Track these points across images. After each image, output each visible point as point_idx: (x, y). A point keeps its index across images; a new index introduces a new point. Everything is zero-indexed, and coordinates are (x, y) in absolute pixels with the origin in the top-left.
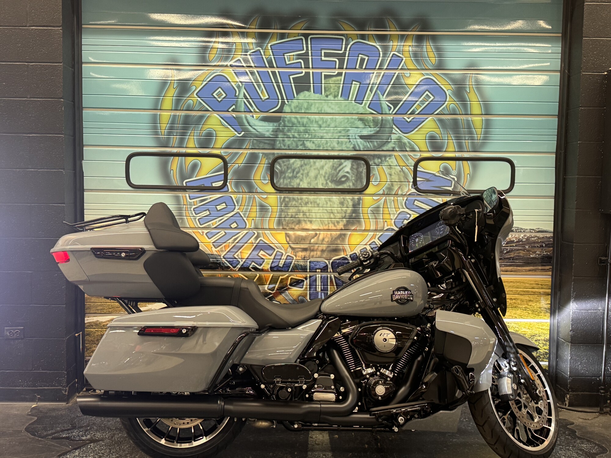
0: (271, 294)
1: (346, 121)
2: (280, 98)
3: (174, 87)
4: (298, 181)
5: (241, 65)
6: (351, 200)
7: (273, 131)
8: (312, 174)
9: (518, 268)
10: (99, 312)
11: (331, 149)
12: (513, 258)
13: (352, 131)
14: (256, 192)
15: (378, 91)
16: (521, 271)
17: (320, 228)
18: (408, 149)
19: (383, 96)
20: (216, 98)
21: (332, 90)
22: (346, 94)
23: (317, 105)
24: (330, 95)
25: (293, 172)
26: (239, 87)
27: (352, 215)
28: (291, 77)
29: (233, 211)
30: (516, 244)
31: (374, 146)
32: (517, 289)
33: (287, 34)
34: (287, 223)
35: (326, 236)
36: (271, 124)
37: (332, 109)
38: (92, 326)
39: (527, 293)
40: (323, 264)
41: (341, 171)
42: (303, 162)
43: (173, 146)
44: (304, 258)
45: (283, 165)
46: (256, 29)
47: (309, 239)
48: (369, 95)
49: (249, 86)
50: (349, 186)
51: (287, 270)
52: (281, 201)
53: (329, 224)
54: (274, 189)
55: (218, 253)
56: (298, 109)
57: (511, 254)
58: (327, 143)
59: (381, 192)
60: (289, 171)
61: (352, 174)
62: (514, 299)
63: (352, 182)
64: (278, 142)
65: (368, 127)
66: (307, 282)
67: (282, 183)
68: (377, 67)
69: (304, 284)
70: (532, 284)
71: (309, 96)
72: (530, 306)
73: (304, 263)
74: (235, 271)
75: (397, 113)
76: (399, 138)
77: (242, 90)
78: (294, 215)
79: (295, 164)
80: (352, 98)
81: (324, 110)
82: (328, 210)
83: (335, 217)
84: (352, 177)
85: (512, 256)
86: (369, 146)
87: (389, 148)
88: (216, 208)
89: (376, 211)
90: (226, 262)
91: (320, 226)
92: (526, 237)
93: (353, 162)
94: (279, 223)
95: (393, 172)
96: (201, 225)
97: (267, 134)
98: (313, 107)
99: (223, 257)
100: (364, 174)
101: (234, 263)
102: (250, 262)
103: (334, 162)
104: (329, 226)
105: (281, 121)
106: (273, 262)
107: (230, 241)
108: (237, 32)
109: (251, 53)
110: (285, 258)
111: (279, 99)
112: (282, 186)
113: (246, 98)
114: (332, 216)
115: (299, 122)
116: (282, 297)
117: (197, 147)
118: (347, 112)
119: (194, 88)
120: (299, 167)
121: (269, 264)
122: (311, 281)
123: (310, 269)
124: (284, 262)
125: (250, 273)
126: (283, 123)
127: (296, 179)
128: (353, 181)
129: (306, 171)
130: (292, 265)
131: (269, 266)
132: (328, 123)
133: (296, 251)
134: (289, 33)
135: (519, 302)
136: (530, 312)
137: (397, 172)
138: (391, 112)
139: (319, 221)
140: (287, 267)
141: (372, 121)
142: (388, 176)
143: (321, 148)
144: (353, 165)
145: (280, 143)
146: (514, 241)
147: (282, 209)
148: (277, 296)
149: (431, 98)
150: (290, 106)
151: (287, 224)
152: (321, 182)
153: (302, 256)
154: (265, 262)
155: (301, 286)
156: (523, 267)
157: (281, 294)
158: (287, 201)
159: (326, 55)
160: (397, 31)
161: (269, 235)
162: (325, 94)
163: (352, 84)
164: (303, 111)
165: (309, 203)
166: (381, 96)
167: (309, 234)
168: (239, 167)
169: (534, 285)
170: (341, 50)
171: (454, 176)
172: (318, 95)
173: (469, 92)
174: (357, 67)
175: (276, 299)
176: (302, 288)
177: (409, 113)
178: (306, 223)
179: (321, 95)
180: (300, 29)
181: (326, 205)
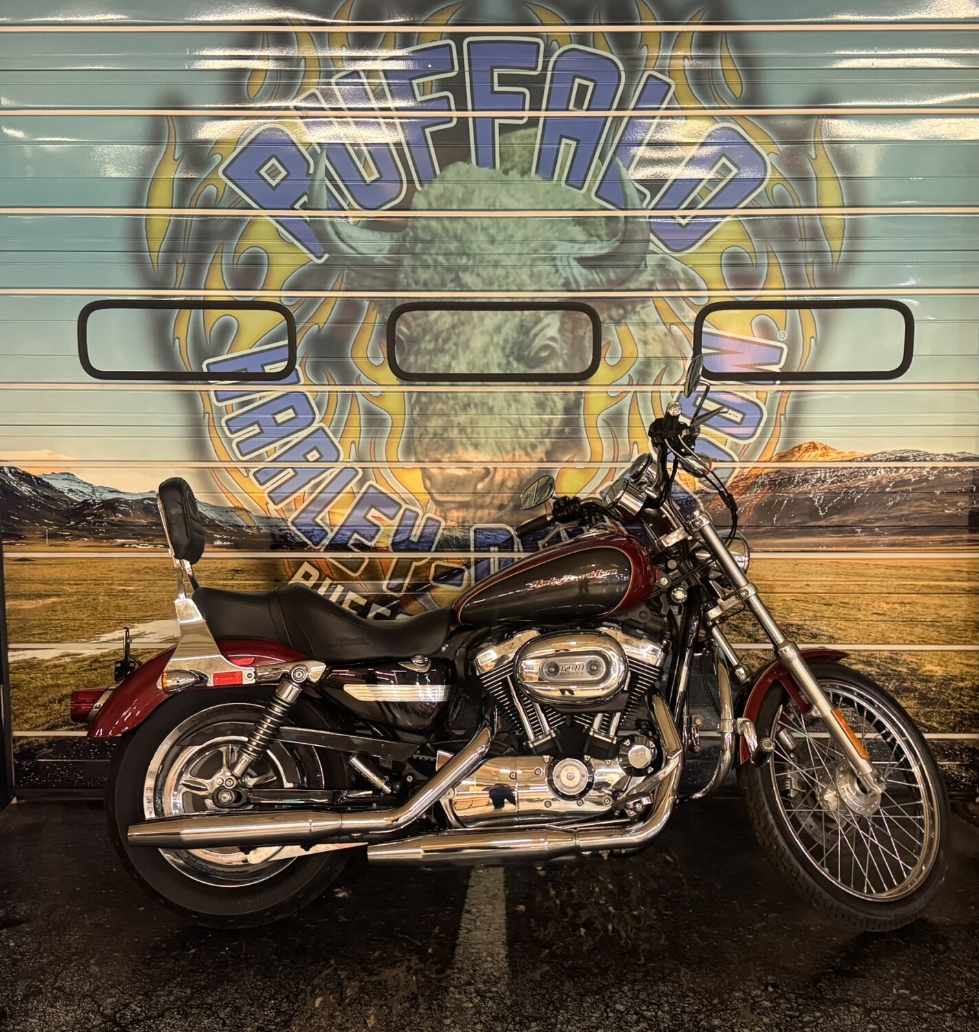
0: (395, 598)
1: (548, 226)
2: (404, 178)
3: (176, 158)
4: (447, 359)
5: (318, 105)
6: (562, 399)
7: (391, 252)
8: (478, 342)
9: (918, 537)
10: (37, 640)
11: (515, 288)
12: (907, 518)
13: (562, 248)
14: (357, 385)
15: (617, 159)
16: (926, 544)
17: (495, 460)
18: (682, 286)
19: (628, 169)
20: (265, 179)
21: (516, 159)
22: (546, 167)
23: (485, 193)
24: (512, 169)
25: (437, 340)
26: (314, 154)
27: (563, 431)
28: (428, 131)
29: (309, 425)
30: (913, 487)
31: (610, 281)
32: (916, 583)
33: (417, 35)
34: (426, 449)
35: (509, 475)
36: (387, 236)
37: (518, 200)
38: (24, 668)
39: (936, 591)
40: (503, 535)
41: (540, 336)
42: (456, 317)
43: (177, 287)
44: (463, 525)
45: (413, 324)
46: (348, 25)
47: (474, 482)
48: (598, 168)
49: (336, 152)
50: (557, 368)
51: (426, 548)
52: (412, 402)
53: (514, 449)
54: (395, 377)
55: (282, 514)
56: (443, 201)
57: (903, 507)
58: (507, 276)
59: (625, 380)
60: (427, 338)
61: (562, 343)
62: (909, 603)
63: (563, 359)
64: (402, 276)
65: (595, 238)
66: (469, 574)
67: (414, 364)
68: (615, 106)
69: (463, 577)
70: (948, 571)
71: (468, 171)
72: (943, 617)
73: (463, 534)
74: (318, 551)
75: (658, 207)
76: (663, 263)
77: (321, 161)
78: (439, 431)
79: (439, 323)
80: (560, 176)
81: (501, 206)
82: (512, 421)
83: (528, 435)
84: (562, 348)
85: (906, 512)
86: (598, 280)
87: (642, 284)
88: (275, 419)
89: (614, 421)
90: (298, 532)
91: (495, 455)
92: (935, 472)
93: (563, 316)
94: (409, 449)
95: (650, 337)
96: (243, 455)
97: (379, 258)
98: (475, 198)
99: (293, 523)
100: (589, 342)
101: (315, 535)
102: (349, 533)
103: (523, 318)
104: (514, 455)
105: (408, 229)
106: (397, 532)
107: (307, 489)
108: (308, 33)
109: (341, 78)
110: (422, 524)
111: (401, 181)
112: (413, 371)
113: (332, 180)
114: (520, 432)
115: (446, 230)
116: (418, 606)
117: (228, 287)
118: (550, 208)
119: (218, 158)
120: (448, 329)
121: (389, 536)
122: (479, 571)
123: (475, 547)
124: (420, 531)
125: (350, 555)
126: (411, 234)
127: (442, 355)
128: (565, 357)
129: (463, 338)
130: (437, 538)
131: (389, 542)
132: (510, 232)
133: (444, 509)
134: (420, 33)
135: (919, 609)
136: (942, 630)
137: (659, 337)
138: (644, 205)
139: (493, 444)
140: (427, 542)
141: (604, 226)
142: (640, 346)
143: (496, 287)
144: (565, 323)
145: (406, 277)
146: (910, 480)
147: (413, 419)
148: (407, 604)
149: (731, 171)
150: (426, 194)
151: (424, 451)
152: (496, 361)
153: (458, 518)
154: (380, 533)
155: (459, 582)
156: (929, 535)
157: (416, 599)
158: (425, 403)
159: (504, 80)
160: (657, 24)
161: (389, 477)
162: (502, 167)
163: (560, 144)
164: (455, 207)
165: (472, 406)
166: (623, 170)
167: (473, 472)
168: (319, 330)
169: (951, 574)
170: (535, 69)
171: (783, 342)
172: (486, 170)
173: (814, 157)
174: (571, 107)
175: (406, 610)
176: (460, 585)
177: (684, 206)
178: (466, 449)
179: (492, 171)
180: (445, 22)
181: (508, 409)
